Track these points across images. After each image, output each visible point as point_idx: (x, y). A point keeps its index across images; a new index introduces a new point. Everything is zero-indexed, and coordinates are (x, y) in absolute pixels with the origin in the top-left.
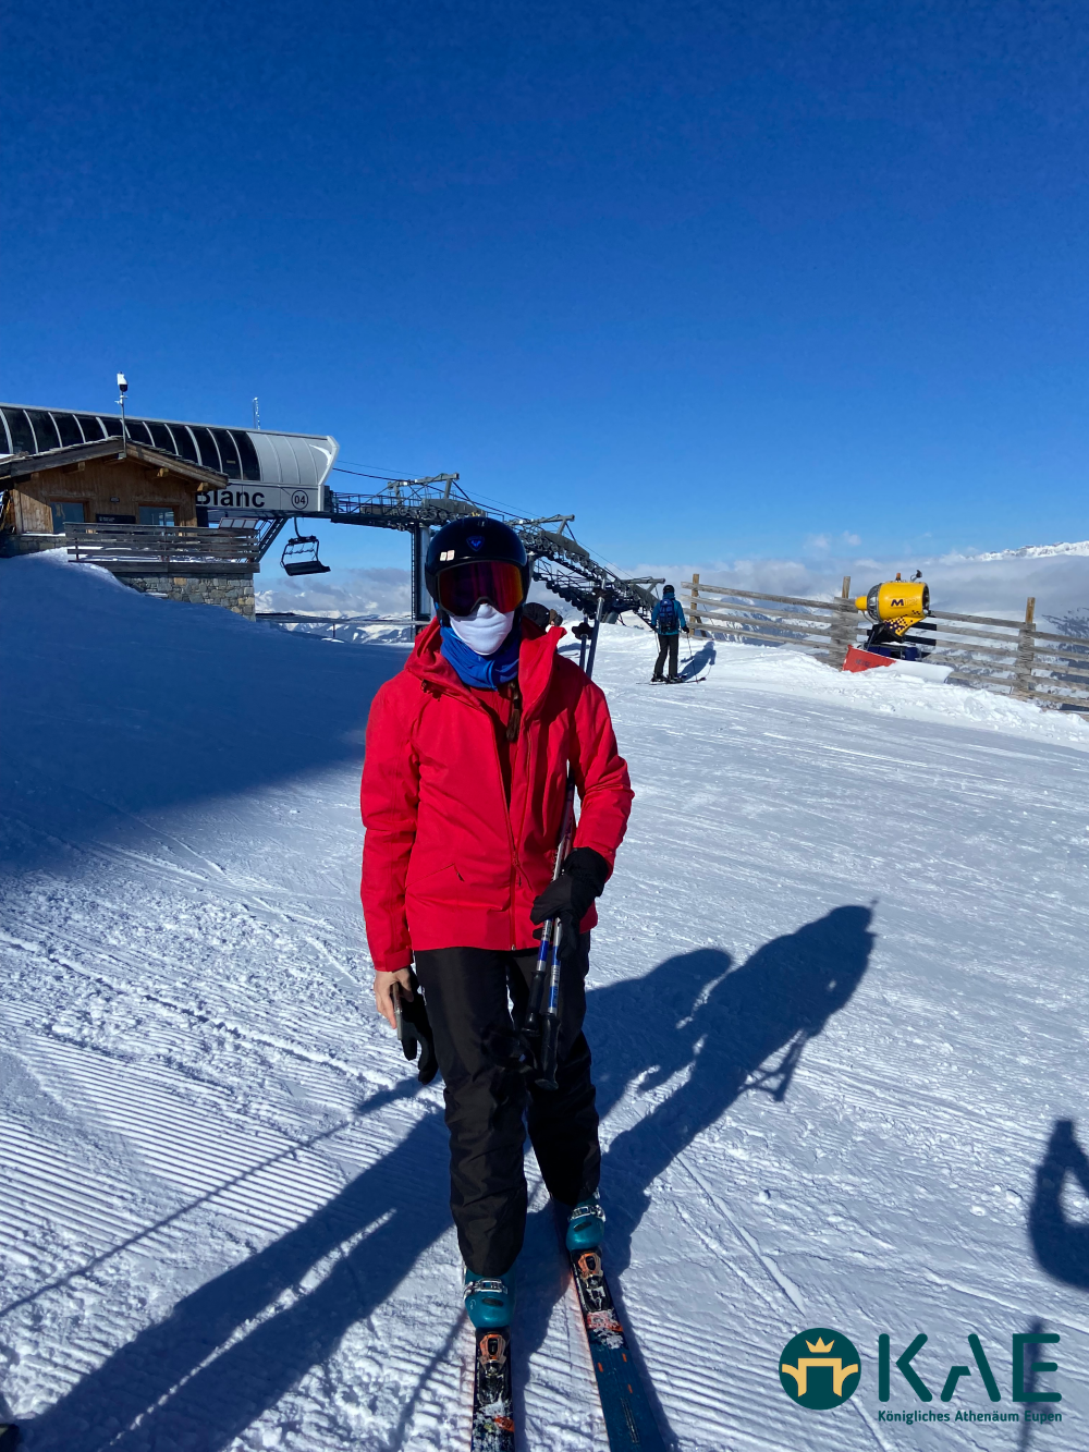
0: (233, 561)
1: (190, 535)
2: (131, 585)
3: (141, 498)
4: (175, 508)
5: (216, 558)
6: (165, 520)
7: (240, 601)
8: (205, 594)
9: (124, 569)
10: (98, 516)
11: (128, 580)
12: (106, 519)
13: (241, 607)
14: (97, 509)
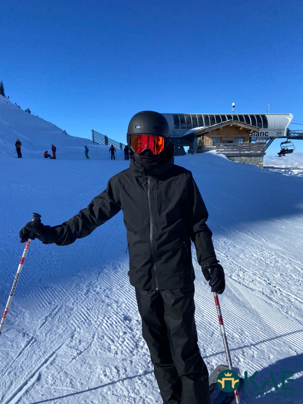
0: (258, 152)
1: (247, 145)
2: (230, 159)
3: (235, 136)
4: (243, 138)
5: (254, 151)
6: (240, 141)
7: (259, 163)
8: (250, 161)
9: (229, 155)
10: (224, 141)
11: (230, 158)
12: (225, 142)
13: (259, 165)
14: (224, 139)
